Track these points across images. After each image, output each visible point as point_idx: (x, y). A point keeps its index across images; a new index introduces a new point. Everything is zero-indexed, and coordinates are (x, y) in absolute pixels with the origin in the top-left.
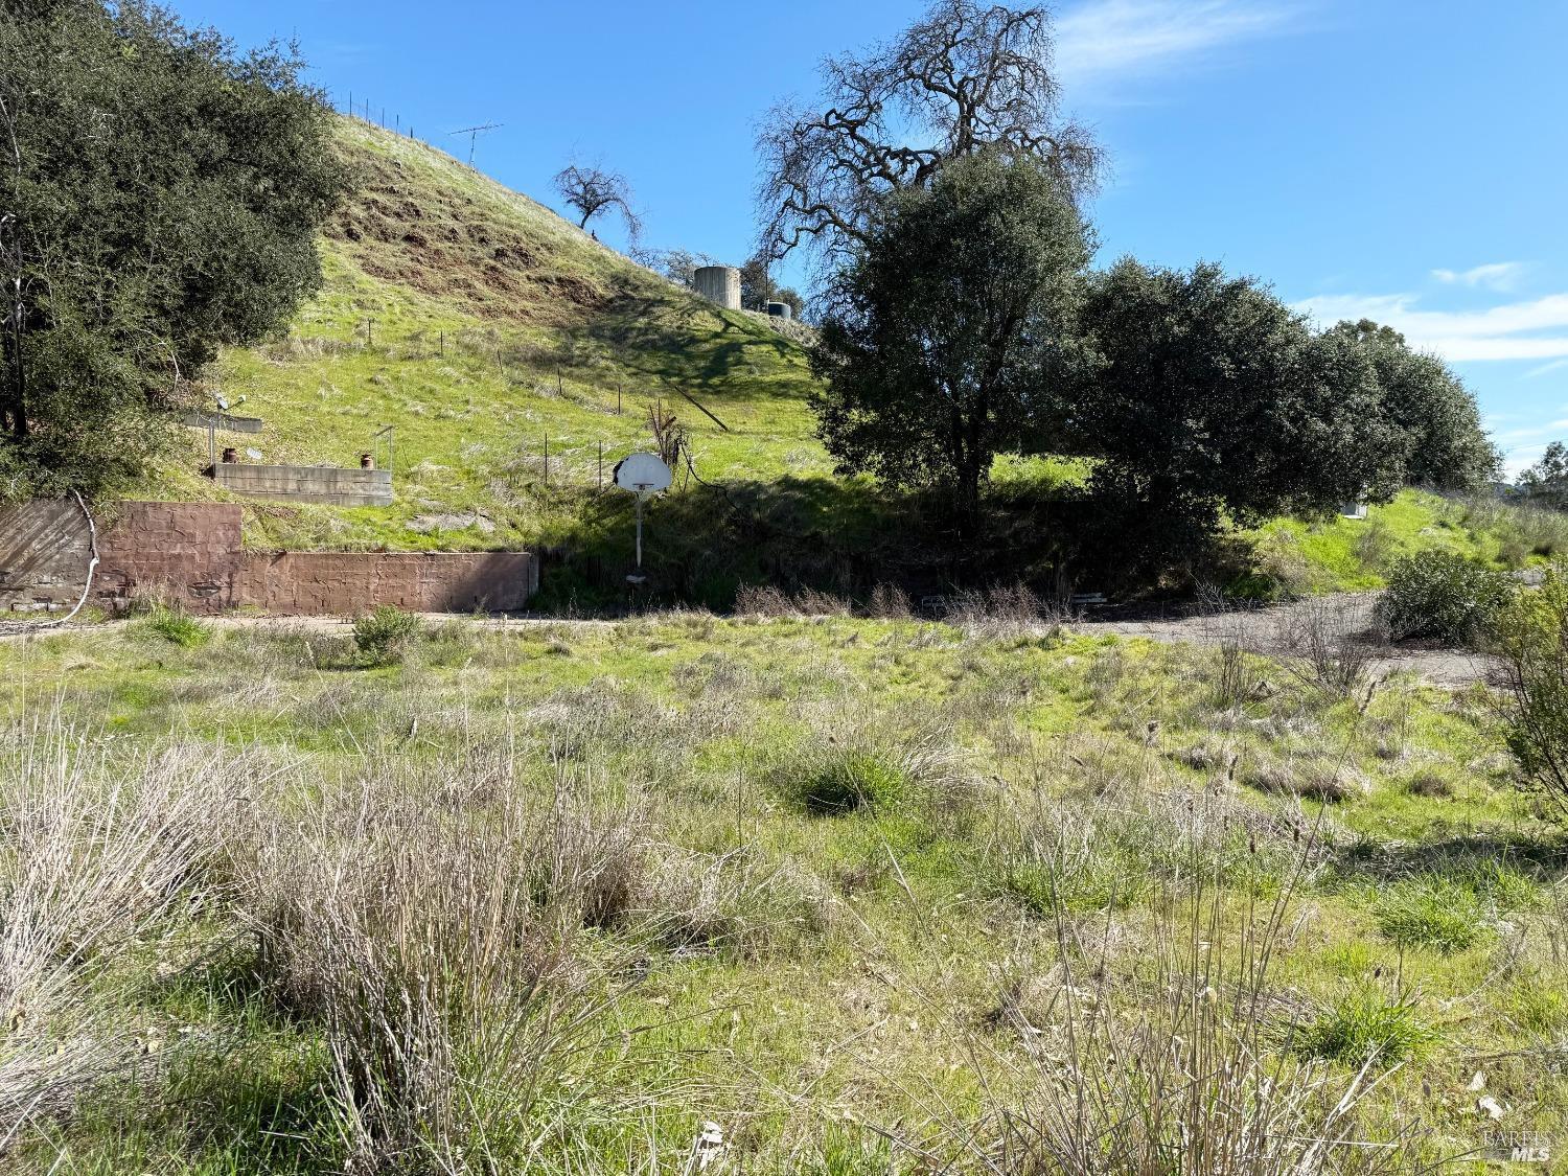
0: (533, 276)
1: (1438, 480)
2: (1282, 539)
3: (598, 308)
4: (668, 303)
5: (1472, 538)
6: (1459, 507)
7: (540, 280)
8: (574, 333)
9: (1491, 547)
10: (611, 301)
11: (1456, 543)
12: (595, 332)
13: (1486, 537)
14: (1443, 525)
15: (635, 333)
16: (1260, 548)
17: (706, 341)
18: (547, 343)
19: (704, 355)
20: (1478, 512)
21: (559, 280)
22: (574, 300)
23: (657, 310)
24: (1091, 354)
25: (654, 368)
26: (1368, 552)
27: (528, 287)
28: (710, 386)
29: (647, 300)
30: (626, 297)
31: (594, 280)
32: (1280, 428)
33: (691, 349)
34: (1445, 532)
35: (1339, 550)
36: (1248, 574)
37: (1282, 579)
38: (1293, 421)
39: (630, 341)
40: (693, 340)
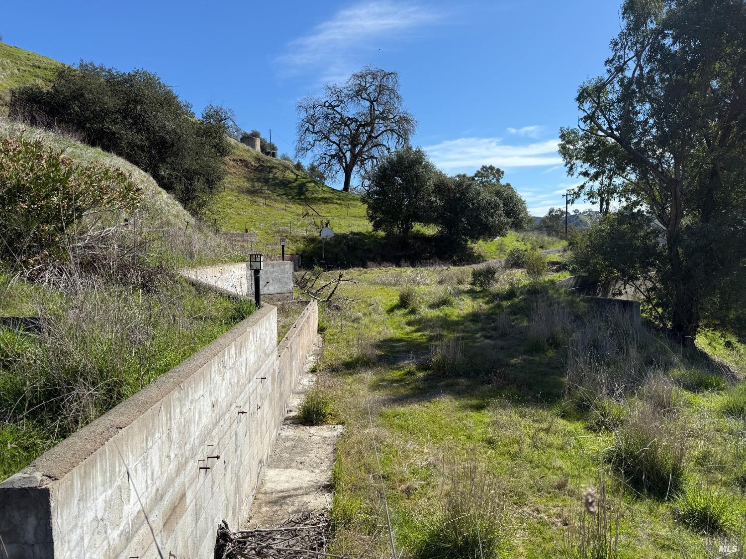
0: (231, 159)
1: (516, 227)
2: (481, 246)
3: (255, 170)
4: (276, 168)
5: (525, 244)
6: (522, 236)
7: (234, 160)
8: (252, 180)
9: (529, 246)
10: (258, 167)
11: (521, 246)
12: (258, 180)
13: (528, 244)
14: (518, 241)
15: (271, 180)
16: (476, 248)
17: (294, 182)
18: (247, 185)
19: (295, 188)
20: (527, 237)
21: (240, 160)
22: (247, 168)
23: (274, 171)
24: (438, 201)
25: (282, 193)
26: (501, 249)
27: (231, 163)
28: (301, 199)
29: (268, 167)
30: (261, 166)
31: (250, 159)
32: (482, 220)
33: (289, 185)
34: (519, 243)
35: (494, 248)
36: (473, 255)
37: (481, 256)
38: (485, 218)
39: (270, 183)
40: (290, 182)
